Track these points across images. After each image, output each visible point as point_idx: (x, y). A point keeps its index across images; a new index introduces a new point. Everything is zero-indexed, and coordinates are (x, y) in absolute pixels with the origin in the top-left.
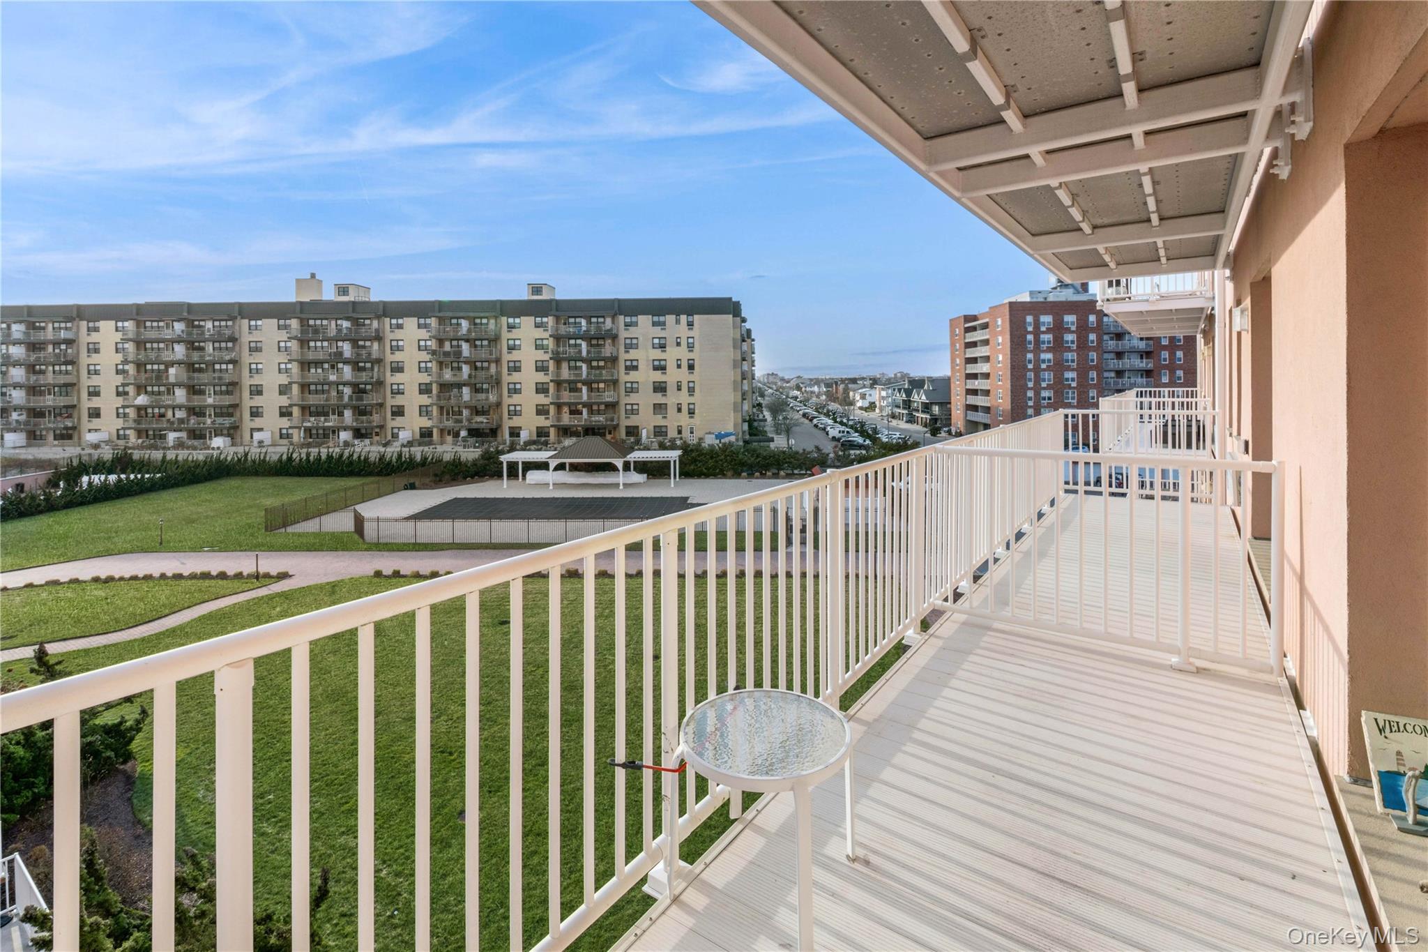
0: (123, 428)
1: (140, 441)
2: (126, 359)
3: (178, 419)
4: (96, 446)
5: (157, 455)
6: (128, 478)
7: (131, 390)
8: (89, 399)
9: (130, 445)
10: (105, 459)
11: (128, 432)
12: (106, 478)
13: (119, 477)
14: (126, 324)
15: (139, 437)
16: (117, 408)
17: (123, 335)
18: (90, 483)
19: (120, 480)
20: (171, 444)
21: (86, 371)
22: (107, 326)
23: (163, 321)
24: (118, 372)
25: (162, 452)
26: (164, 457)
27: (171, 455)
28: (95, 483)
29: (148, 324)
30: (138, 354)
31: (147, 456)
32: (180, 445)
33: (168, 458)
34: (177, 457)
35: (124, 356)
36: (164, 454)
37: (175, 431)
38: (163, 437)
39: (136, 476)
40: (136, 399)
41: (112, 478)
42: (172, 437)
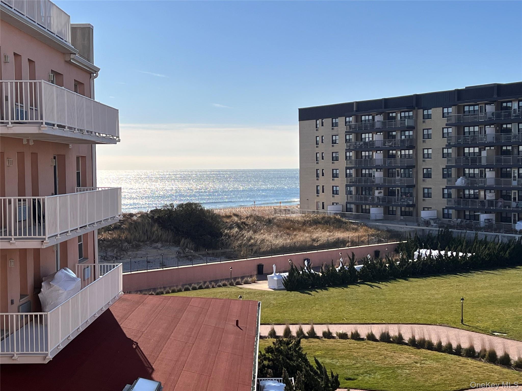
0: (447, 208)
1: (459, 220)
2: (449, 144)
3: (488, 201)
4: (427, 223)
5: (471, 234)
6: (446, 254)
7: (453, 171)
8: (423, 180)
9: (452, 223)
10: (433, 235)
11: (451, 211)
12: (431, 253)
13: (439, 253)
14: (450, 110)
15: (458, 217)
16: (443, 189)
17: (448, 120)
18: (419, 256)
19: (440, 256)
20: (482, 224)
21: (422, 155)
22: (436, 112)
23: (478, 105)
24: (444, 156)
25: (474, 232)
26: (476, 237)
27: (481, 235)
28: (423, 257)
29: (466, 109)
30: (459, 138)
31: (463, 235)
32: (489, 227)
33: (479, 238)
34: (486, 237)
35: (448, 140)
36: (476, 234)
37: (486, 213)
38: (477, 218)
39: (452, 253)
40: (456, 181)
41: (435, 253)
42: (483, 217)
